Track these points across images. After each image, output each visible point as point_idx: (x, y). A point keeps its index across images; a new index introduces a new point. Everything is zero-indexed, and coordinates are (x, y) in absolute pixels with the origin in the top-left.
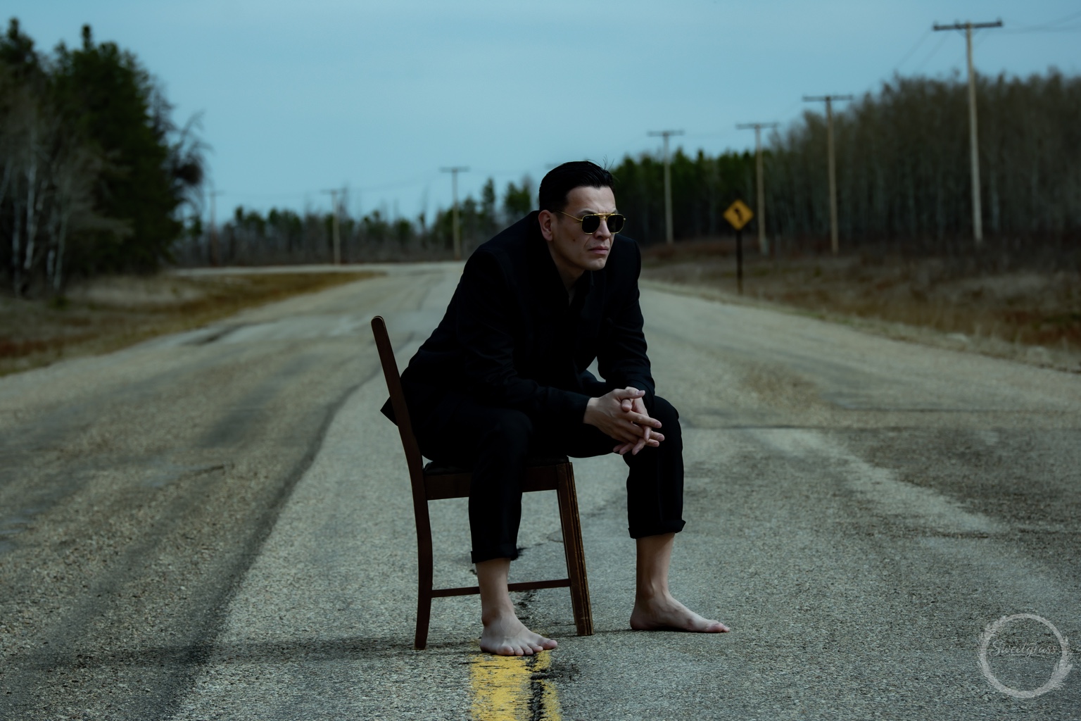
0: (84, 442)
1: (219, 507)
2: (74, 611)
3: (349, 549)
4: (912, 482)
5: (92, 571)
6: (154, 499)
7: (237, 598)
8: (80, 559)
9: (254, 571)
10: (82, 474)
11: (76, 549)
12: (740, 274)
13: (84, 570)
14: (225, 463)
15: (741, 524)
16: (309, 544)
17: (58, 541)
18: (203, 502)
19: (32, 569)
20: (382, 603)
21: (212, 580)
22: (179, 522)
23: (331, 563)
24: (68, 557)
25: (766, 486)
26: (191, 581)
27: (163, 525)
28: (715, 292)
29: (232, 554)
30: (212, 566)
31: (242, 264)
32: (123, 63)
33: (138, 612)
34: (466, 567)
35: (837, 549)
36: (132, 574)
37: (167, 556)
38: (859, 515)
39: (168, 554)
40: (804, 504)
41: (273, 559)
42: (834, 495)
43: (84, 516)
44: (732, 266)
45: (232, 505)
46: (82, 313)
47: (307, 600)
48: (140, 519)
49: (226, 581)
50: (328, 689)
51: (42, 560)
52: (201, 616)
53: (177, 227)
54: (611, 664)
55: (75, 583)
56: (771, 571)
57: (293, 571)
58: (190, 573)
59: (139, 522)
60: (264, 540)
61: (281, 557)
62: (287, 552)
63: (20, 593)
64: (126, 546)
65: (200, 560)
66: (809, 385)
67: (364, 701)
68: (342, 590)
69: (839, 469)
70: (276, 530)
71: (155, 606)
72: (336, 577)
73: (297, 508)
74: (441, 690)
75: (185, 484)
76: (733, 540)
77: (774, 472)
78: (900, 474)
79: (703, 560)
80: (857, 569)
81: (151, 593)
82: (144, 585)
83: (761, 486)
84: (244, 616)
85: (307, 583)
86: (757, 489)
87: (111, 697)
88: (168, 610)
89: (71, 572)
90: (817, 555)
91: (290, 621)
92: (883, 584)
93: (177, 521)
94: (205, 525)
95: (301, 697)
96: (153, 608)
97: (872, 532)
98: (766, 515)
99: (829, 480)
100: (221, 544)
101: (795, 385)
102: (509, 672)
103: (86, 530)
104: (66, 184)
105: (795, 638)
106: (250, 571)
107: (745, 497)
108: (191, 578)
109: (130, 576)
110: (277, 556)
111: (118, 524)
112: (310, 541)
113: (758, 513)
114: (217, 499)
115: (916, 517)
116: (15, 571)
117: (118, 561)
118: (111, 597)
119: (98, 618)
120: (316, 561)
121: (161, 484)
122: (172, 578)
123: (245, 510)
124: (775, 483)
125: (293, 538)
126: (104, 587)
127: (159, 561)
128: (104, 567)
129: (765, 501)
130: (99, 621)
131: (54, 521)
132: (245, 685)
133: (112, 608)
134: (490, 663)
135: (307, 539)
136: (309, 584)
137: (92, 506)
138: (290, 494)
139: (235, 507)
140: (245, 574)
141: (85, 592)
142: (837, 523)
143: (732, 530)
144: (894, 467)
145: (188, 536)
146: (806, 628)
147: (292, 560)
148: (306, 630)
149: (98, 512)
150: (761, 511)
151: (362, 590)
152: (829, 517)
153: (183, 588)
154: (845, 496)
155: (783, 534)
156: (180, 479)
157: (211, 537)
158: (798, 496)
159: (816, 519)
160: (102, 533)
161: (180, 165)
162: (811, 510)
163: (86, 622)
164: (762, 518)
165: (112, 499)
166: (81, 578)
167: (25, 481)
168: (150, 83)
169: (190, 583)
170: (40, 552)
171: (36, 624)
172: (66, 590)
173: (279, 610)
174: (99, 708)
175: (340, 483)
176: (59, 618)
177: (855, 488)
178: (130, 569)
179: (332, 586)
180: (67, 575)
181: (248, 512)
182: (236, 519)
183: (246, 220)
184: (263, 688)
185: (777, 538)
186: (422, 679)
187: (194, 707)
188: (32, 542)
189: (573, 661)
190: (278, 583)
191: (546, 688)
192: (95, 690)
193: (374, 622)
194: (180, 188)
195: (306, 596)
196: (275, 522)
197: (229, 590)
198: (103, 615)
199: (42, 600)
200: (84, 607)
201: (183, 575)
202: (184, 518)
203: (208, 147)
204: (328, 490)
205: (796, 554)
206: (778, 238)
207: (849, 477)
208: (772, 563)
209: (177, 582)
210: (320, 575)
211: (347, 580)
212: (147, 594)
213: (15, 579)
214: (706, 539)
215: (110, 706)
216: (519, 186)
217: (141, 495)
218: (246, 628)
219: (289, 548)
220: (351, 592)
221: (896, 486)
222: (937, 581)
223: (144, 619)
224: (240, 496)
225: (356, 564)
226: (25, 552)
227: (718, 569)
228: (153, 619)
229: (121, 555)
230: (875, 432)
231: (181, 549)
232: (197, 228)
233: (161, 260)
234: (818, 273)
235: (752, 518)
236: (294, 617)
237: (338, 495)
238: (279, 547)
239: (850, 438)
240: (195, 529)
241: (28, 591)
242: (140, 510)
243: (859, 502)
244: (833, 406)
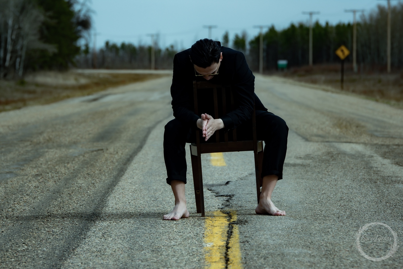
0: (41, 139)
1: (102, 164)
2: (44, 198)
3: (157, 180)
4: (399, 165)
5: (50, 185)
6: (74, 160)
7: (111, 195)
8: (45, 181)
9: (118, 187)
10: (42, 150)
11: (42, 177)
12: (342, 81)
13: (47, 185)
14: (104, 148)
15: (322, 177)
16: (140, 178)
17: (35, 174)
18: (95, 162)
19: (25, 183)
20: (170, 199)
21: (100, 189)
22: (86, 169)
23: (150, 185)
24: (39, 180)
25: (336, 164)
26: (92, 189)
27: (78, 170)
28: (329, 88)
29: (108, 181)
30: (100, 185)
31: (108, 68)
33: (71, 199)
34: (206, 188)
35: (360, 187)
36: (67, 186)
37: (81, 181)
38: (372, 176)
39: (81, 180)
40: (350, 171)
41: (126, 183)
42: (364, 168)
43: (44, 165)
44: (339, 77)
45: (107, 164)
46: (32, 88)
47: (140, 197)
48: (69, 167)
49: (106, 190)
50: (148, 225)
51: (28, 180)
52: (96, 201)
53: (77, 50)
54: (261, 220)
55: (43, 189)
56: (331, 193)
57: (134, 187)
58: (91, 187)
59: (68, 169)
60: (121, 176)
61: (129, 182)
62: (131, 181)
63: (21, 191)
64: (63, 177)
65: (95, 182)
66: (363, 127)
67: (163, 229)
68: (154, 194)
69: (368, 159)
70: (126, 173)
71: (77, 197)
72: (152, 190)
73: (136, 165)
74: (193, 227)
75: (87, 155)
76: (318, 182)
77: (340, 159)
78: (394, 162)
79: (303, 188)
80: (367, 193)
81: (75, 193)
82: (72, 190)
83: (334, 164)
84: (114, 202)
85: (140, 192)
86: (332, 165)
87: (62, 226)
88: (83, 199)
89: (41, 185)
90: (351, 188)
91: (133, 204)
92: (376, 199)
93: (84, 169)
94: (96, 170)
95: (138, 228)
96: (77, 198)
97: (377, 181)
98: (333, 174)
99: (363, 163)
100: (104, 177)
101: (357, 127)
102: (220, 222)
103: (46, 170)
104: (27, 26)
105: (336, 214)
106: (116, 187)
107: (326, 167)
108: (92, 188)
109: (66, 187)
110: (127, 182)
111: (59, 169)
112: (141, 177)
113: (330, 173)
114: (101, 161)
115: (397, 177)
116: (18, 184)
117: (60, 182)
118: (59, 194)
119: (54, 201)
120: (143, 184)
121: (77, 155)
122: (84, 188)
123: (113, 165)
124: (340, 163)
125: (133, 176)
126: (56, 190)
127: (78, 182)
128: (55, 184)
129: (334, 169)
130: (55, 202)
131: (32, 167)
132: (115, 223)
133: (59, 198)
134: (213, 219)
135: (140, 177)
136: (141, 192)
137: (47, 162)
138: (132, 160)
139: (109, 164)
140: (114, 188)
141: (48, 192)
142: (363, 178)
143: (318, 179)
144: (393, 159)
145: (90, 174)
146: (341, 211)
147: (133, 183)
148: (140, 207)
149: (50, 164)
150: (332, 173)
151: (162, 194)
152: (360, 176)
153: (88, 192)
154: (369, 169)
155: (339, 181)
156: (85, 153)
157: (99, 175)
158: (348, 168)
159: (354, 176)
160: (53, 172)
161: (80, 20)
162: (353, 173)
163: (50, 202)
164: (331, 175)
165: (56, 160)
166: (46, 187)
167: (17, 152)
169: (91, 190)
170: (27, 178)
171: (29, 202)
172: (40, 191)
173: (128, 200)
174: (58, 229)
175: (153, 157)
176: (38, 200)
177: (374, 166)
178: (66, 185)
179: (150, 193)
180: (40, 186)
181: (114, 166)
182: (110, 168)
183: (111, 47)
184: (123, 224)
185: (336, 182)
186: (186, 223)
187: (96, 230)
188: (24, 174)
189: (246, 219)
190: (128, 191)
191: (234, 227)
192: (56, 223)
193: (167, 205)
194: (79, 31)
195: (139, 196)
196: (126, 170)
197: (107, 193)
198: (56, 200)
199: (31, 194)
200: (48, 197)
201: (88, 187)
202: (87, 168)
203: (94, 12)
204: (148, 159)
205: (343, 187)
206: (362, 65)
207: (372, 162)
208: (332, 190)
209: (86, 190)
210: (145, 189)
211: (156, 191)
212: (74, 193)
213: (18, 187)
214: (306, 181)
215: (62, 229)
216: (240, 35)
217: (68, 159)
218: (115, 206)
219: (132, 179)
220: (158, 195)
221: (391, 166)
222: (399, 199)
223: (73, 201)
224: (110, 161)
225: (160, 185)
226: (21, 177)
227: (309, 191)
228: (77, 201)
229: (61, 180)
230: (388, 146)
231: (87, 178)
232: (87, 50)
233: (70, 65)
234: (380, 81)
235: (327, 175)
236: (134, 202)
237: (153, 161)
238: (128, 179)
239: (376, 148)
240: (92, 172)
241: (24, 191)
242: (68, 164)
243: (374, 171)
244: (372, 135)
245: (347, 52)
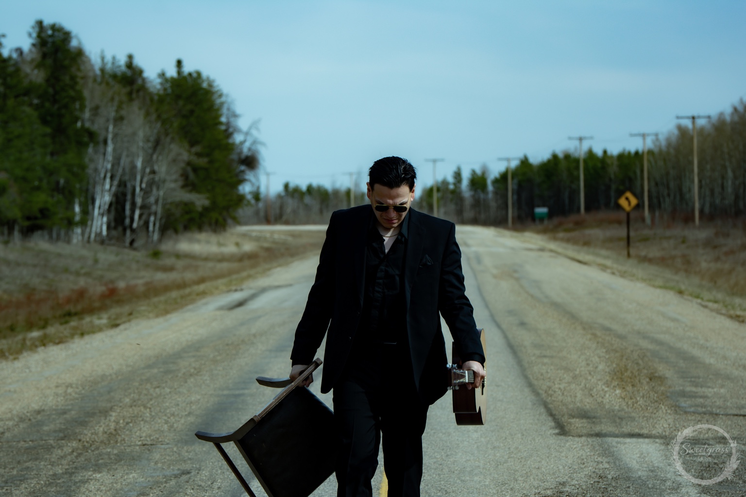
12: (628, 240)
14: (194, 466)
31: (287, 223)
32: (205, 85)
44: (623, 231)
46: (168, 261)
53: (241, 198)
66: (662, 379)
101: (651, 379)
104: (162, 168)
156: (152, 488)
161: (243, 156)
168: (223, 99)
183: (291, 192)
194: (243, 172)
203: (263, 144)
206: (657, 213)
216: (479, 172)
232: (257, 196)
233: (230, 221)
234: (684, 241)
244: (676, 409)
245: (634, 201)
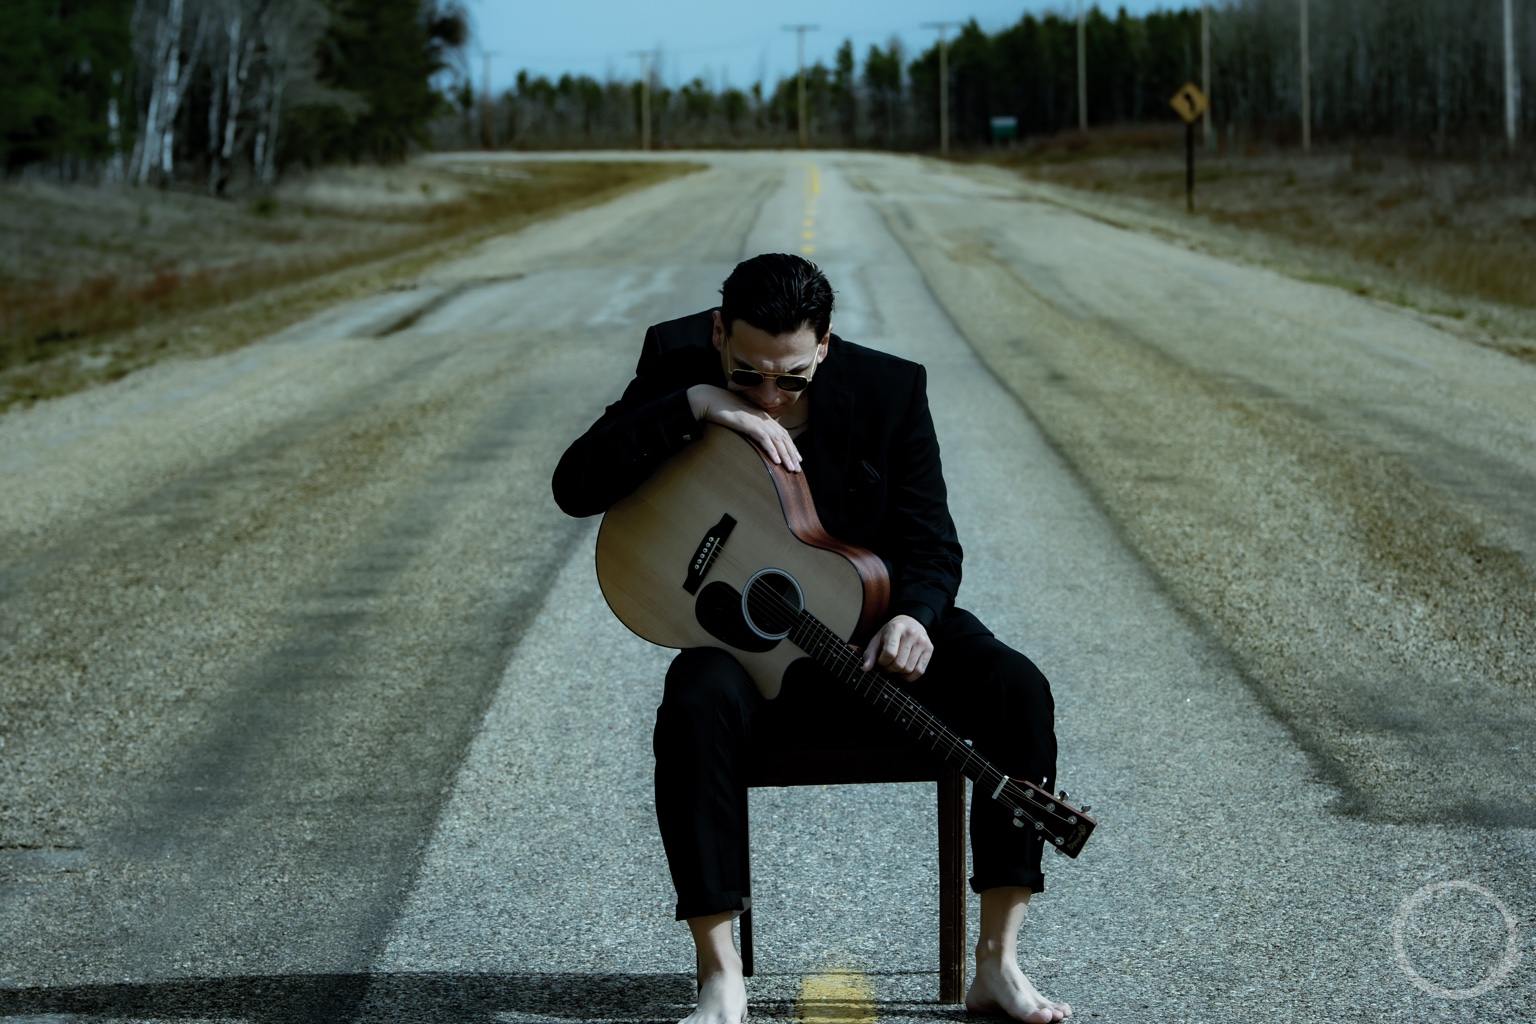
31: (522, 147)
53: (434, 100)
104: (279, 41)
161: (437, 19)
183: (531, 88)
194: (436, 50)
216: (884, 49)
232: (466, 97)
233: (412, 144)
